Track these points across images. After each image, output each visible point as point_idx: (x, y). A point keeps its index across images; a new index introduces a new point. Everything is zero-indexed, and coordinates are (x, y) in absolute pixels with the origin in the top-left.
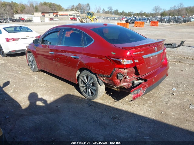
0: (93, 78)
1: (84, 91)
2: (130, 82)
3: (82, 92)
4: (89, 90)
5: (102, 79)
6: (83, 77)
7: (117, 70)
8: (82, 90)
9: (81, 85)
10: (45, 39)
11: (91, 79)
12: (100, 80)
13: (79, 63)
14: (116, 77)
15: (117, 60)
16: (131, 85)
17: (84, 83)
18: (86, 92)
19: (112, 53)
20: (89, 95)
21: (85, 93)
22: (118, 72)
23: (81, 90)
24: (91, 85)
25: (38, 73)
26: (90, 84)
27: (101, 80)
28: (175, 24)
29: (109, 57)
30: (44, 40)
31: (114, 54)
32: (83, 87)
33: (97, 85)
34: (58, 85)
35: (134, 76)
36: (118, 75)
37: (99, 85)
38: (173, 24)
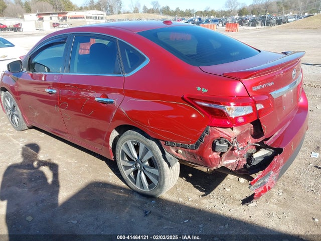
0: (152, 149)
1: (129, 176)
2: (241, 157)
3: (125, 178)
4: (143, 174)
5: (174, 151)
6: (127, 145)
7: (215, 132)
8: (126, 173)
9: (122, 163)
10: (35, 60)
11: (146, 150)
12: (168, 155)
13: (114, 114)
14: (210, 148)
15: (213, 106)
16: (245, 162)
17: (130, 160)
18: (136, 179)
19: (199, 89)
20: (142, 185)
21: (133, 181)
22: (216, 136)
23: (122, 174)
24: (147, 163)
25: (26, 132)
26: (145, 162)
27: (172, 154)
28: (263, 27)
29: (192, 99)
30: (33, 62)
31: (204, 90)
32: (127, 168)
33: (163, 166)
34: (69, 161)
35: (251, 140)
36: (217, 143)
37: (165, 165)
38: (260, 27)
